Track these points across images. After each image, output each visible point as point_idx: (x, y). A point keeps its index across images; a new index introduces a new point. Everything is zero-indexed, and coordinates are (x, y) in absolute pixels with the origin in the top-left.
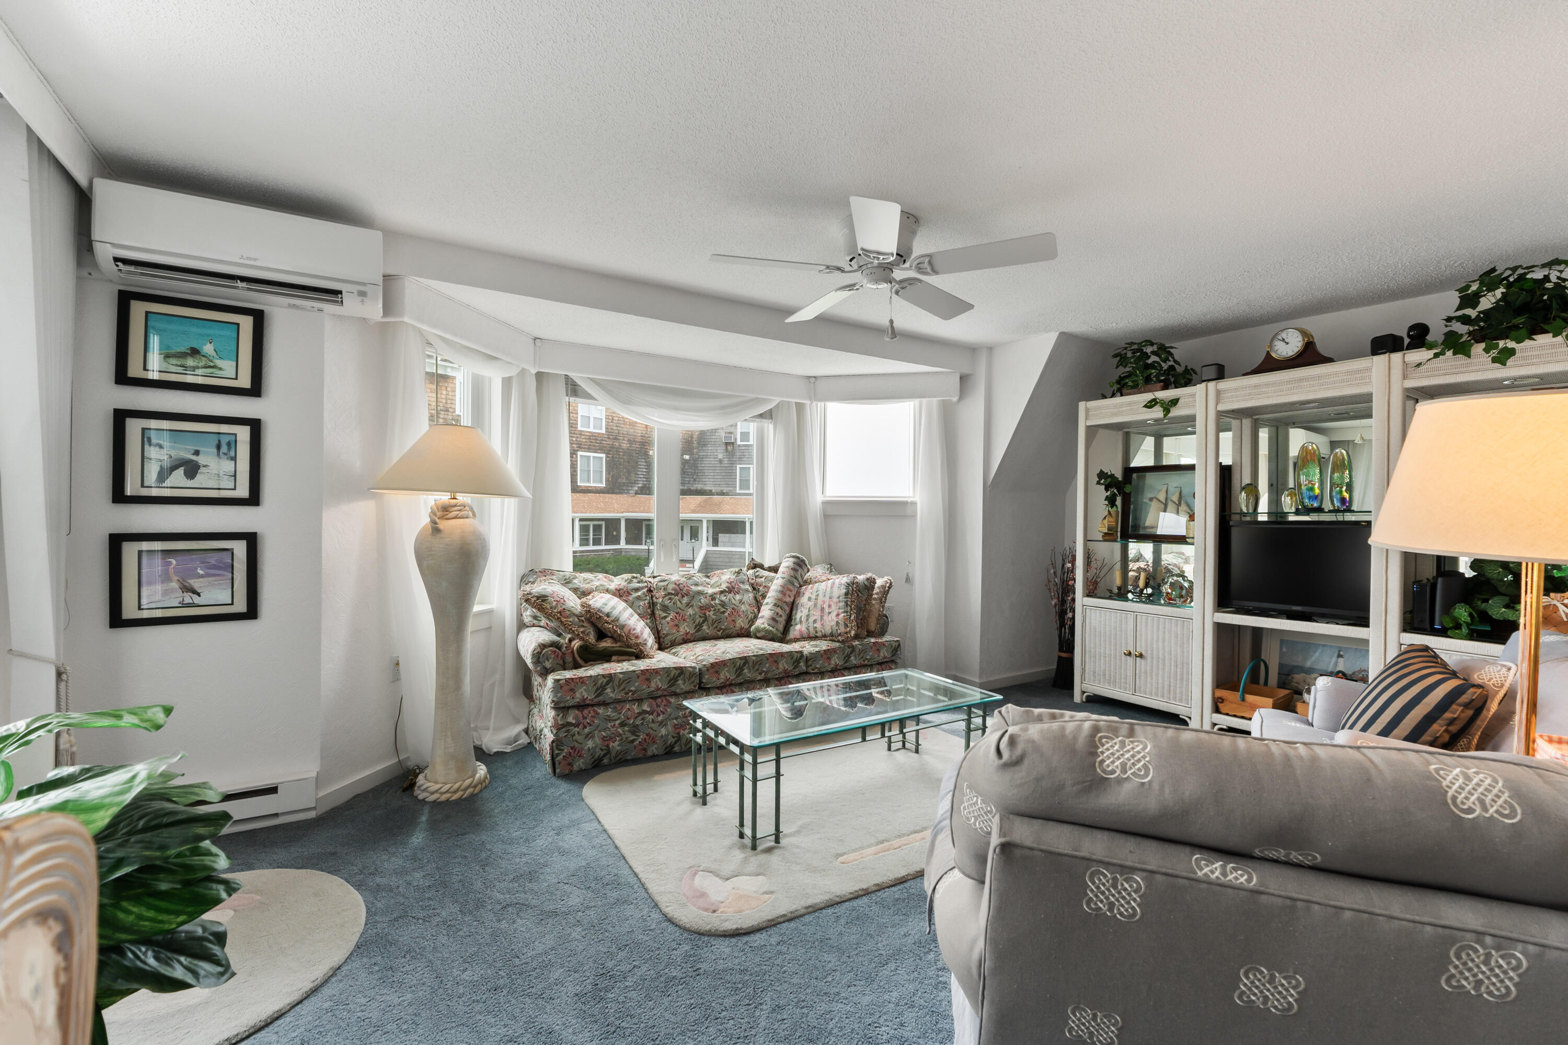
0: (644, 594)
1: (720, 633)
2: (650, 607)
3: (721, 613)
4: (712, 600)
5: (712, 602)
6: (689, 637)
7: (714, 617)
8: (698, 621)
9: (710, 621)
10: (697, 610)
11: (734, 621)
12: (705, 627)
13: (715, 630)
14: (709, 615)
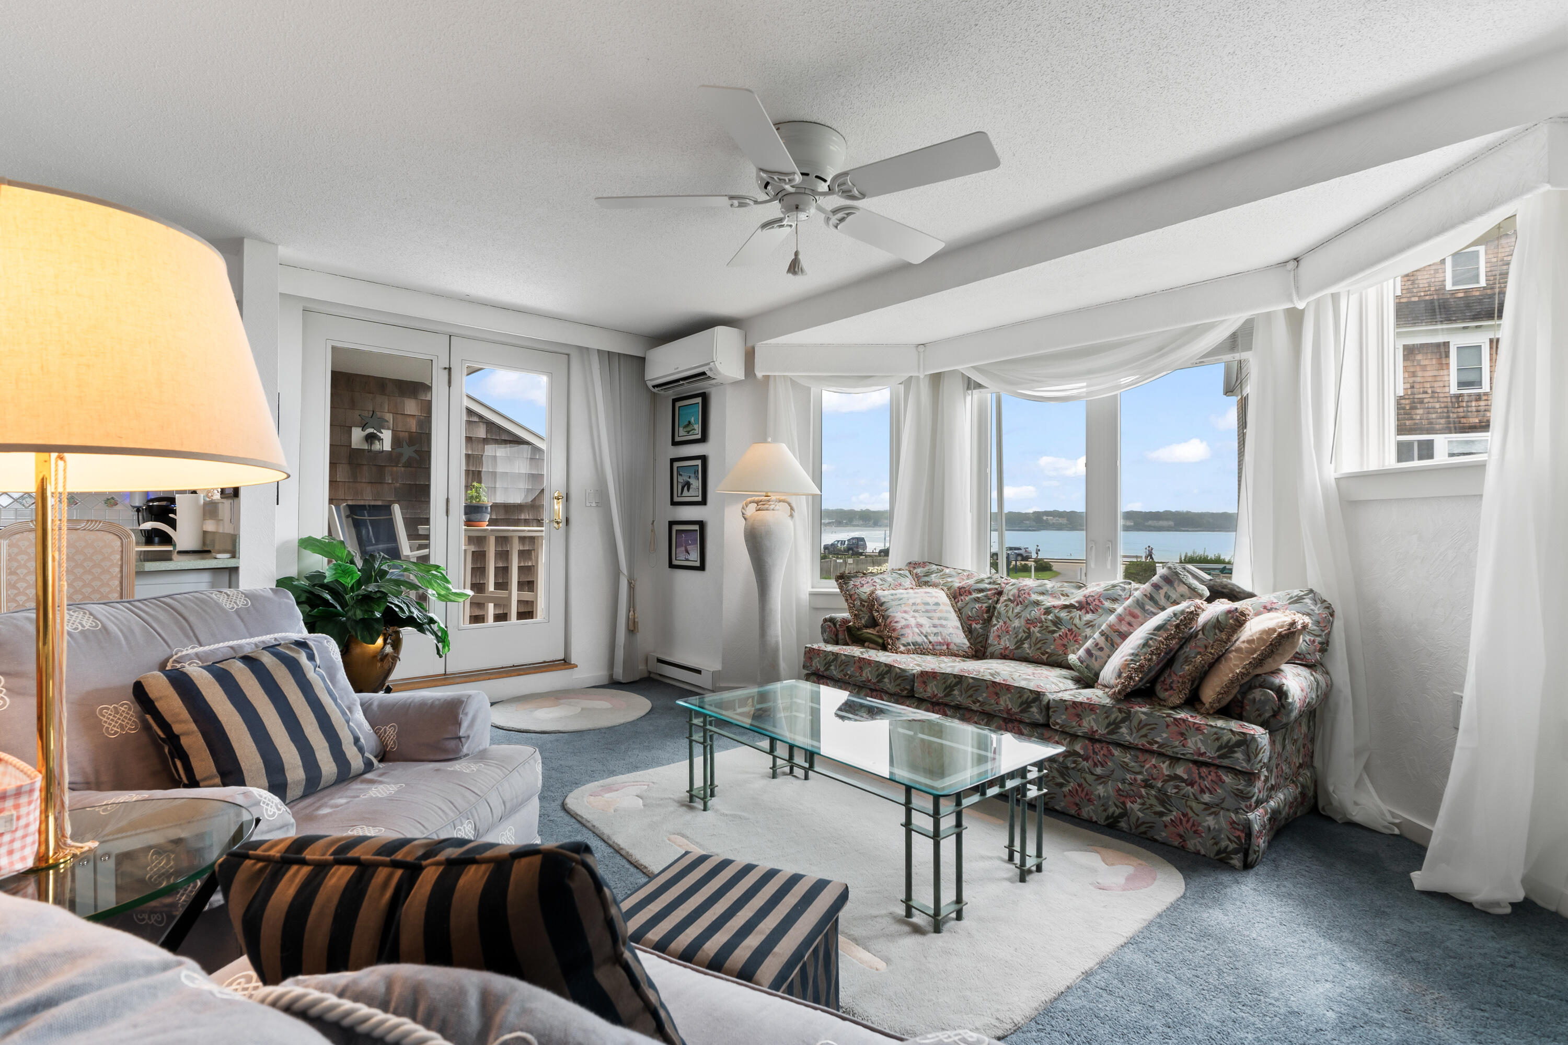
0: (985, 596)
1: (1045, 657)
2: (988, 612)
3: (1049, 632)
4: (1045, 614)
5: (1043, 617)
6: (1007, 652)
7: (1039, 635)
8: (1020, 636)
9: (1034, 639)
10: (1023, 622)
11: (1064, 645)
12: (1026, 646)
13: (1038, 653)
14: (1034, 632)
